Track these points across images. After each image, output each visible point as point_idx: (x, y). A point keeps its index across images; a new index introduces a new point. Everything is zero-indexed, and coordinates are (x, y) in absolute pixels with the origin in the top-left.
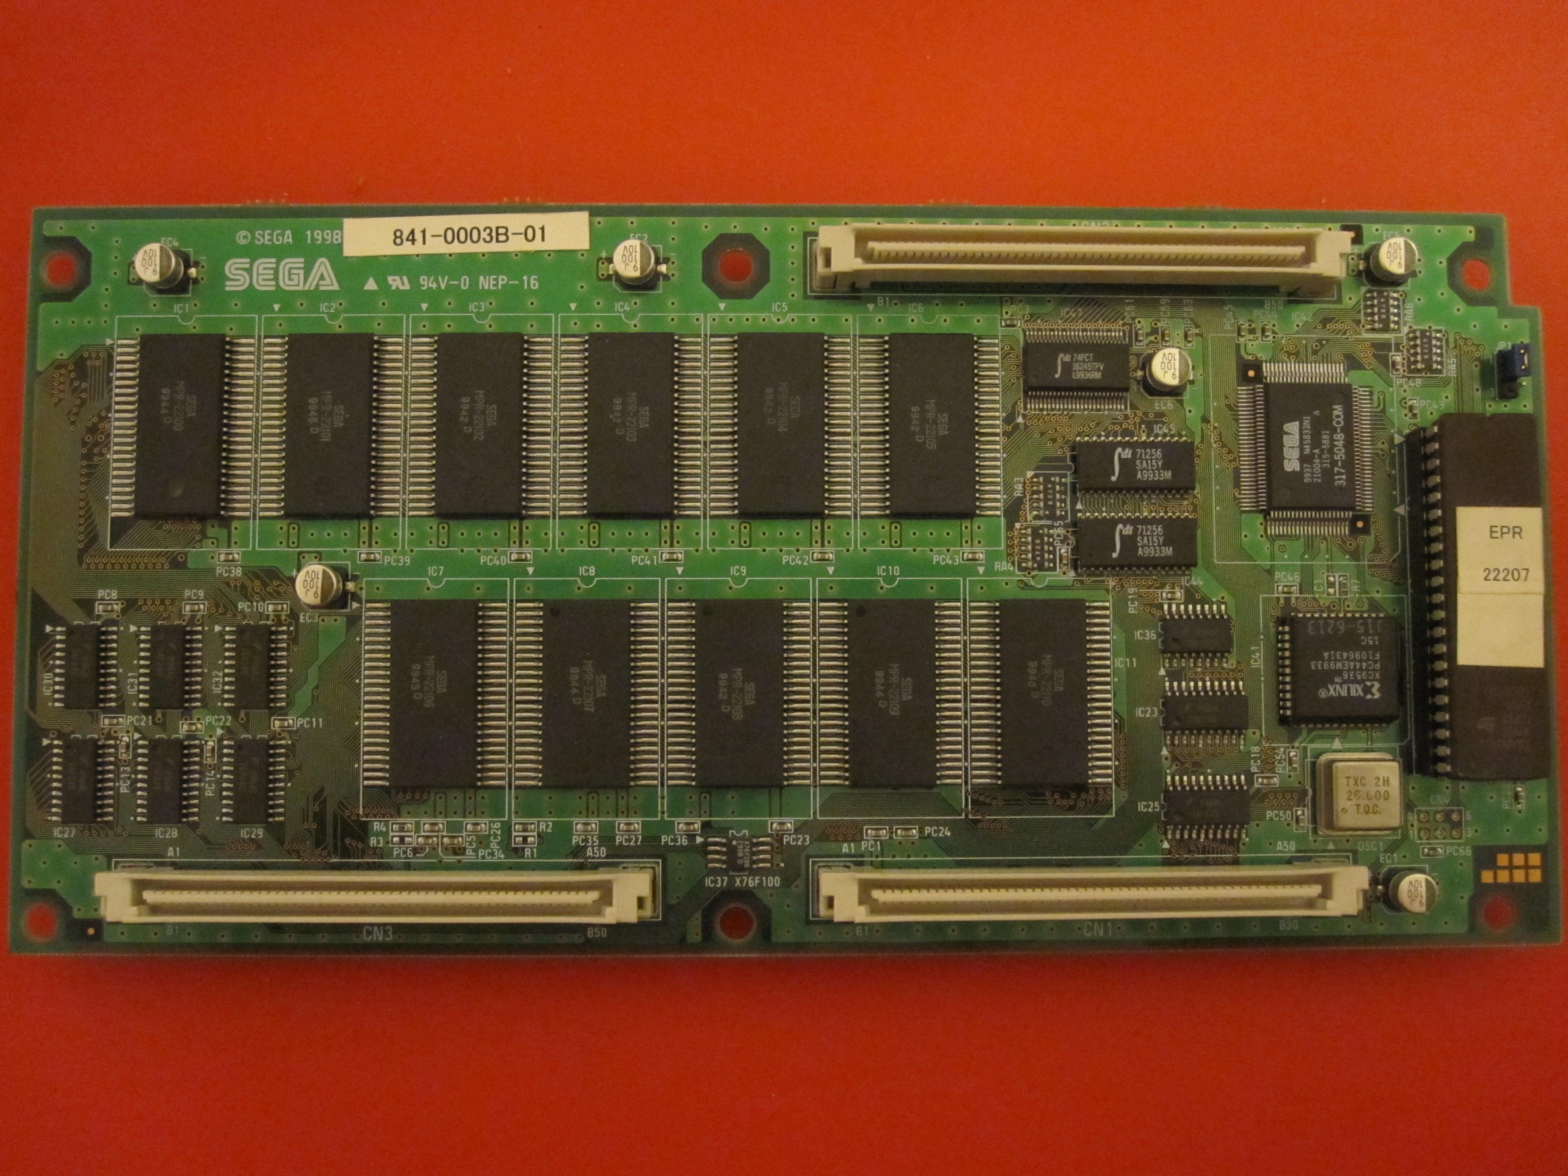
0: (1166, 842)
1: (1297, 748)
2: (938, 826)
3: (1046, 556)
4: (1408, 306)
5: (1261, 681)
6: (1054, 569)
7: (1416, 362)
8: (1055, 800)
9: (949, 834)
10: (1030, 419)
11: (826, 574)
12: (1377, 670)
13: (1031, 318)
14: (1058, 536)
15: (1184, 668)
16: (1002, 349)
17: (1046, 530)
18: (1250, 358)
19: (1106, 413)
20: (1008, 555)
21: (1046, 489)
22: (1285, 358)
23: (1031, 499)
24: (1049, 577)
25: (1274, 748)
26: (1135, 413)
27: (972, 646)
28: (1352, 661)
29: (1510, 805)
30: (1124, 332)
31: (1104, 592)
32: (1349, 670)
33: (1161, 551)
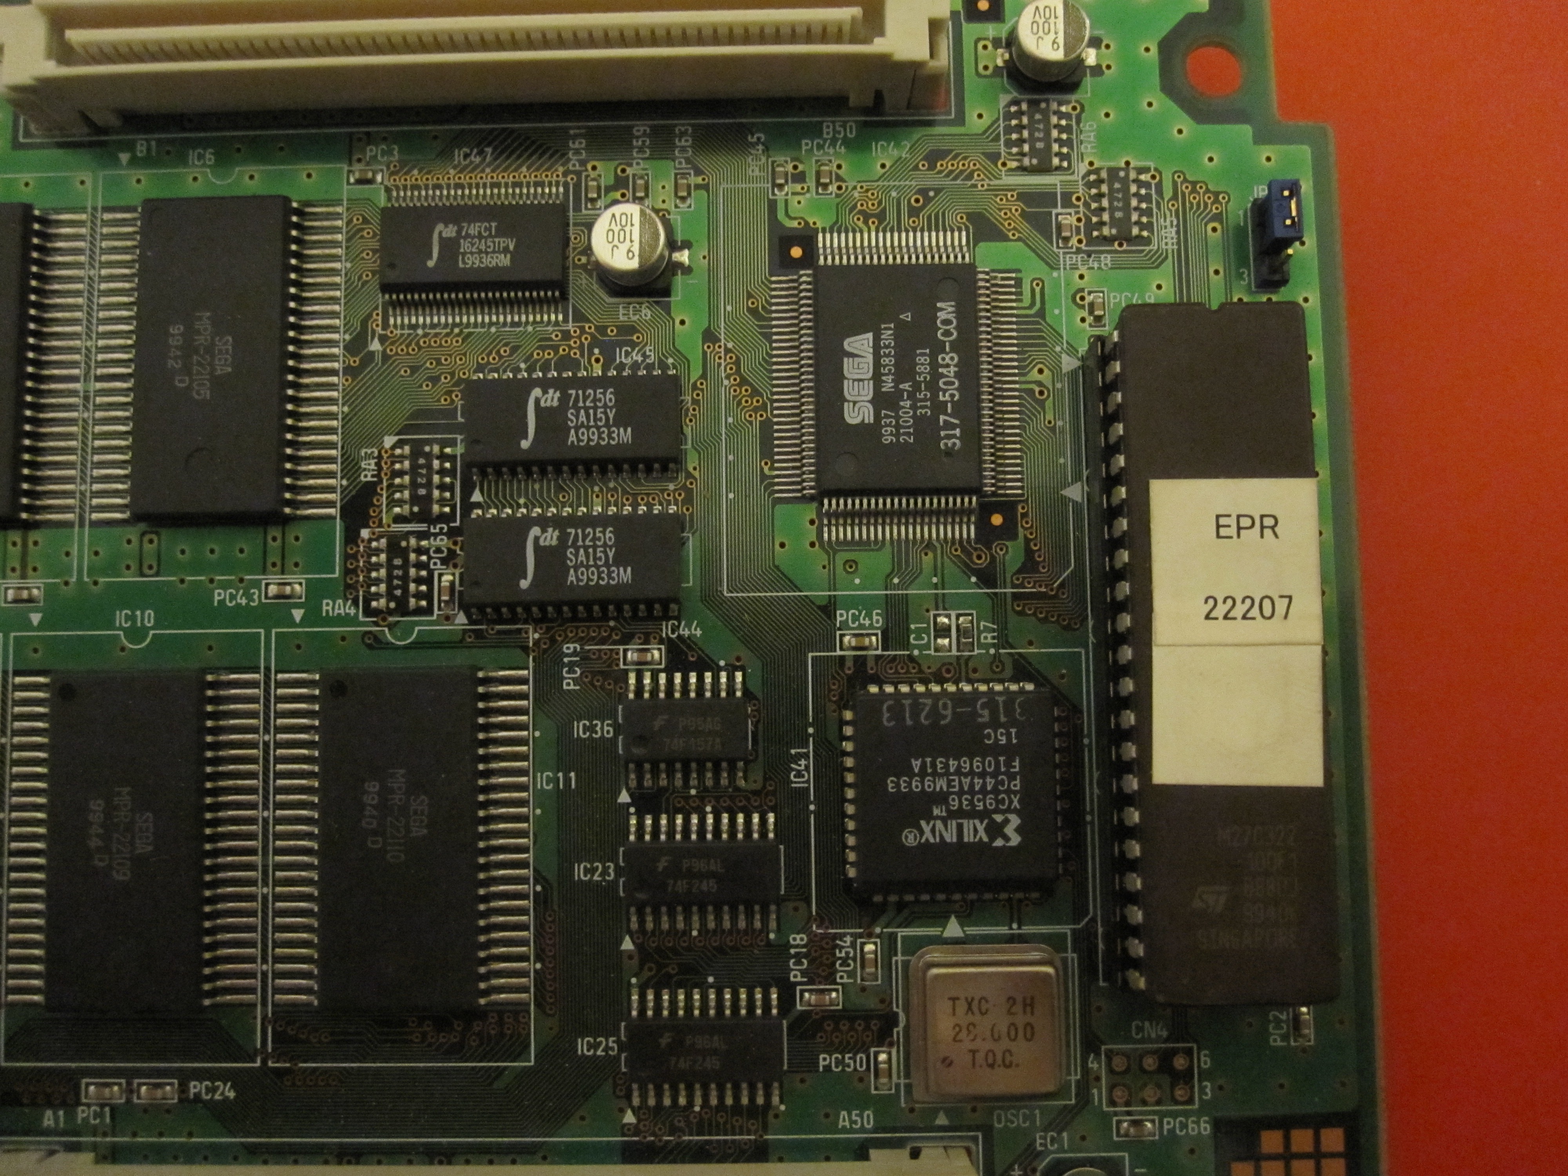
0: (629, 1112)
1: (879, 936)
2: (212, 1079)
3: (412, 586)
4: (1086, 126)
5: (809, 812)
6: (429, 611)
7: (1102, 224)
8: (424, 1035)
9: (232, 1095)
10: (392, 343)
11: (27, 625)
12: (1015, 793)
13: (402, 168)
14: (438, 550)
15: (665, 789)
16: (349, 222)
17: (413, 541)
18: (795, 224)
19: (530, 328)
20: (348, 587)
21: (414, 468)
22: (860, 224)
23: (390, 486)
24: (421, 627)
25: (835, 937)
26: (582, 329)
27: (279, 751)
28: (966, 775)
29: (1285, 1037)
30: (566, 185)
31: (519, 651)
32: (961, 793)
33: (609, 575)
